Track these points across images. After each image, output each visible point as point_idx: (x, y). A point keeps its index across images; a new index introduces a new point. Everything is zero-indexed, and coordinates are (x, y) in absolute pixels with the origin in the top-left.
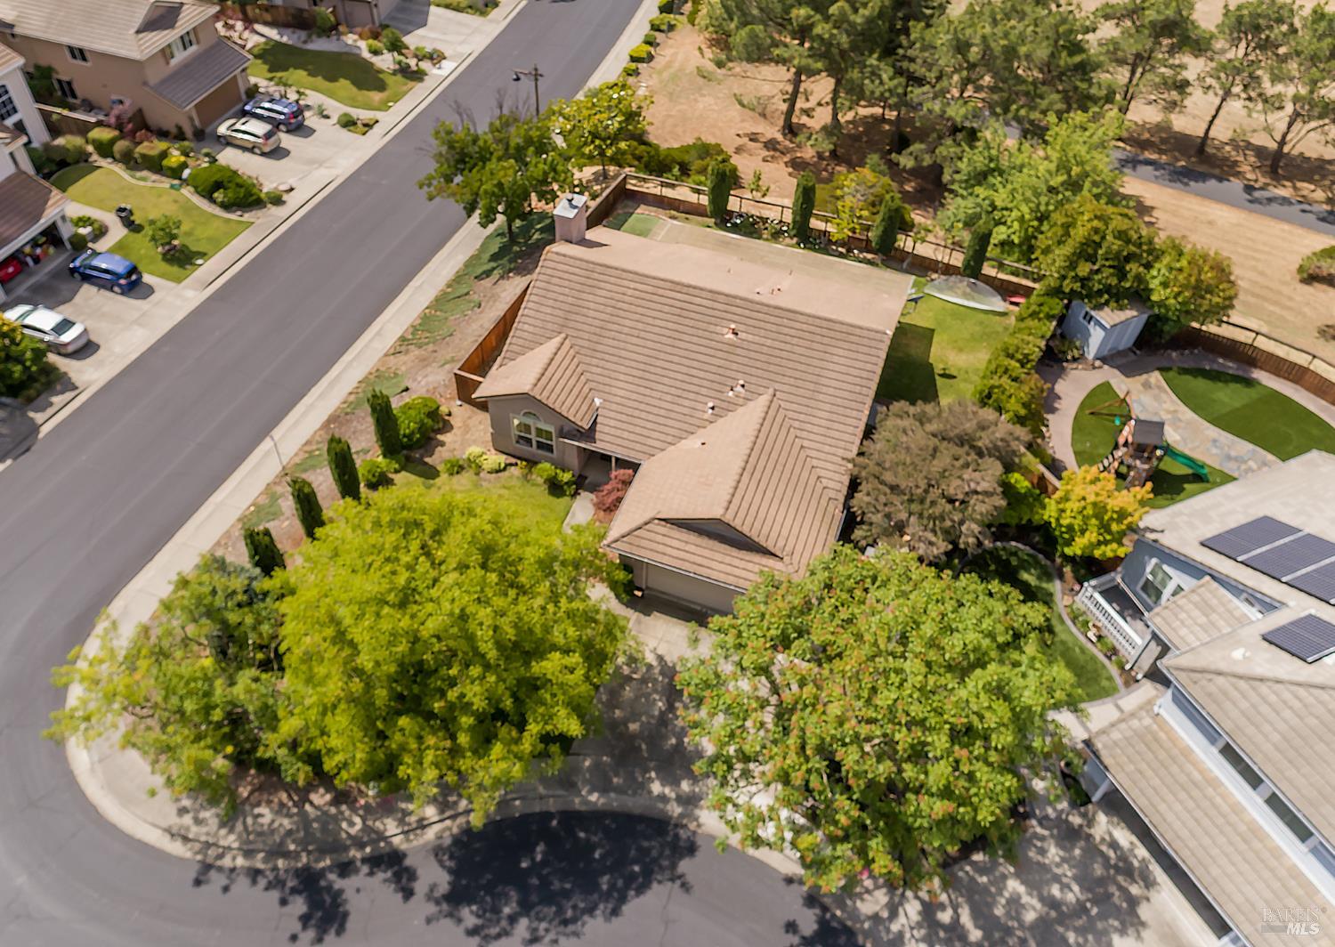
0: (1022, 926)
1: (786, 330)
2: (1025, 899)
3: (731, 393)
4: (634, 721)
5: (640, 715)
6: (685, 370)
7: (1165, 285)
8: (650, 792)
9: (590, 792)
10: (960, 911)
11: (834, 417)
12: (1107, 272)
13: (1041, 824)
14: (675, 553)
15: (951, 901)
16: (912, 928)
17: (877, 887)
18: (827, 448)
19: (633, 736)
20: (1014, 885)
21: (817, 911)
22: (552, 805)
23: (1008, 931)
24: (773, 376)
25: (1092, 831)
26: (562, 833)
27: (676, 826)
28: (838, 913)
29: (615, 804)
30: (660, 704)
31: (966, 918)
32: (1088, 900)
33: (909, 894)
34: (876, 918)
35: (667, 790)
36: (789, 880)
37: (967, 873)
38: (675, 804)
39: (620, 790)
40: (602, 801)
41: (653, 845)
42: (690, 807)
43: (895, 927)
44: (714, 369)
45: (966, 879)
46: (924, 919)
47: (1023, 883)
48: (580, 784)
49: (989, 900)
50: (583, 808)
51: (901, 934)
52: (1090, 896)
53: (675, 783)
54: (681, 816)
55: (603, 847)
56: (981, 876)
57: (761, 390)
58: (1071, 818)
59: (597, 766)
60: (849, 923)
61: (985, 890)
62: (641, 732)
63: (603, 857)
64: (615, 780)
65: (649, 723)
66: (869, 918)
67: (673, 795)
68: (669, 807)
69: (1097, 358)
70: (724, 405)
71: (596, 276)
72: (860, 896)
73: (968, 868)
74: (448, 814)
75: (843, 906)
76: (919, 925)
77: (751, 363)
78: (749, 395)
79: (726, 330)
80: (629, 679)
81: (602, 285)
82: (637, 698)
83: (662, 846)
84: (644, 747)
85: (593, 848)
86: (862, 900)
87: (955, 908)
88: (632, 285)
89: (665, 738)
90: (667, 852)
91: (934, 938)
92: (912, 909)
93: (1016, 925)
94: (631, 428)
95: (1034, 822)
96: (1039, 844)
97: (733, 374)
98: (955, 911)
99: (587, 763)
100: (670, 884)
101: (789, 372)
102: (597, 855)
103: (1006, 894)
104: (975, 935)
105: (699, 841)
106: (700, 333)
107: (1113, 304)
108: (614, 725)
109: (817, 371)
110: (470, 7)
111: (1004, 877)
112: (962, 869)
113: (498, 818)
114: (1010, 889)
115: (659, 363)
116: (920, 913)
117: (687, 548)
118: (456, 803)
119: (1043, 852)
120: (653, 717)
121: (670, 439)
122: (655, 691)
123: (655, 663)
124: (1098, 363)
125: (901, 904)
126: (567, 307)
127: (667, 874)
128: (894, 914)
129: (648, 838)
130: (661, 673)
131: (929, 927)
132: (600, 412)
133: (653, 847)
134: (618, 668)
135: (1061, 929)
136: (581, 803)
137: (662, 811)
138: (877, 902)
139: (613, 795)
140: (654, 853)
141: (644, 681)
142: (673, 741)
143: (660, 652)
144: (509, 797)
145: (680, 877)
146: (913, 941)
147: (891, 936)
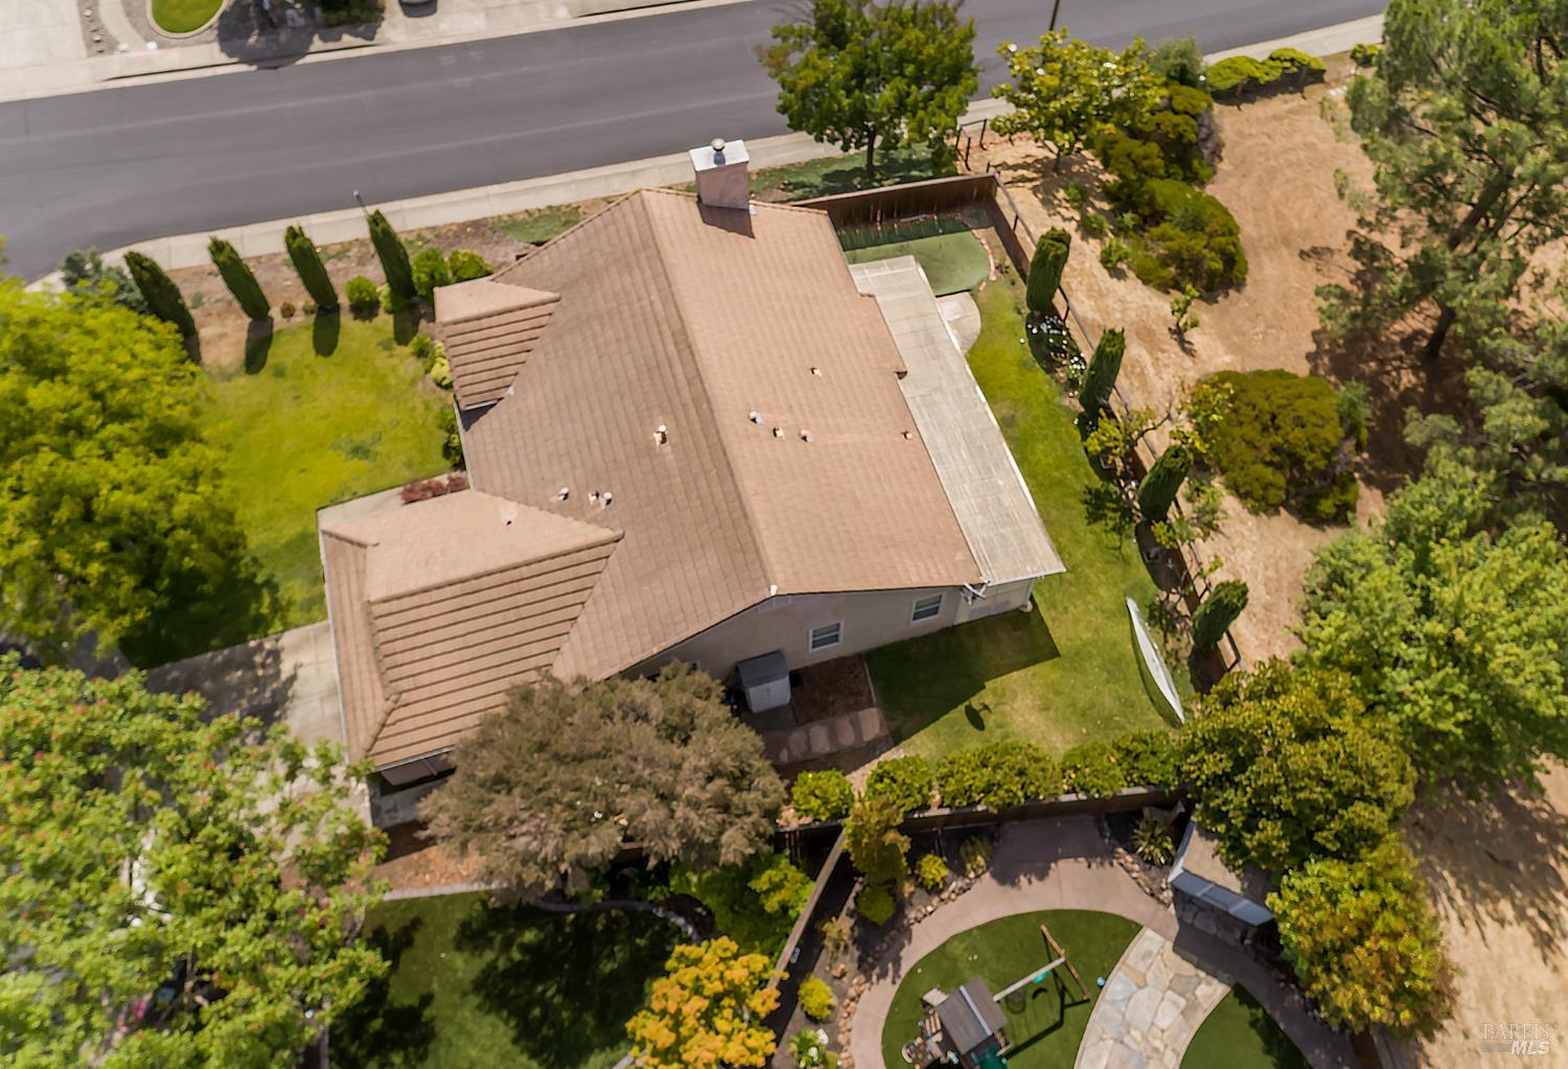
3: (593, 498)
11: (629, 623)
24: (638, 520)
44: (609, 458)
57: (615, 522)
69: (1174, 887)
70: (576, 505)
77: (641, 485)
78: (602, 517)
80: (251, 666)
81: (636, 271)
88: (654, 295)
94: (500, 446)
97: (616, 480)
101: (654, 531)
115: (583, 403)
121: (509, 489)
126: (590, 268)
130: (276, 691)
132: (500, 403)
134: (258, 649)
141: (257, 681)
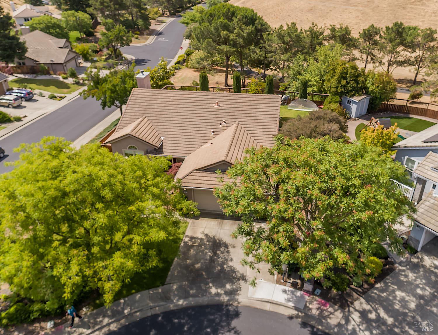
0: (410, 311)
1: (239, 101)
2: (407, 298)
3: (220, 126)
4: (198, 263)
5: (200, 260)
6: (199, 121)
7: (373, 84)
8: (210, 293)
9: (178, 300)
10: (378, 311)
11: (265, 127)
12: (352, 82)
13: (400, 265)
14: (206, 182)
15: (373, 308)
16: (359, 326)
17: (336, 311)
18: (265, 138)
19: (198, 270)
20: (399, 294)
21: (309, 329)
22: (157, 310)
23: (405, 315)
24: (236, 117)
25: (424, 263)
26: (165, 323)
27: (227, 305)
28: (320, 327)
29: (192, 303)
30: (209, 254)
31: (382, 314)
32: (435, 292)
33: (351, 309)
34: (339, 325)
35: (219, 291)
36: (291, 318)
37: (375, 293)
38: (224, 296)
39: (194, 296)
40: (185, 303)
41: (217, 317)
42: (233, 296)
43: (350, 327)
44: (212, 118)
45: (376, 296)
46: (363, 320)
47: (402, 291)
48: (172, 297)
49: (391, 303)
50: (175, 308)
51: (354, 330)
52: (434, 290)
53: (223, 286)
54: (229, 300)
55: (189, 324)
56: (383, 293)
57: (233, 123)
58: (412, 260)
59: (180, 288)
60: (327, 331)
61: (387, 299)
62: (202, 267)
63: (189, 329)
64: (191, 292)
65: (205, 262)
66: (336, 326)
67: (223, 292)
68: (221, 298)
69: (356, 117)
70: (219, 130)
71: (156, 94)
72: (328, 316)
73: (375, 291)
74: (97, 327)
75: (321, 323)
76: (362, 323)
77: (227, 114)
78: (228, 125)
79: (214, 105)
80: (192, 246)
81: (159, 97)
82: (197, 253)
83: (221, 316)
84: (204, 273)
85: (183, 325)
86: (330, 318)
87: (376, 310)
88: (172, 95)
89: (214, 267)
90: (224, 318)
91: (371, 327)
92: (356, 316)
93: (407, 311)
94: (179, 145)
95: (397, 265)
96: (403, 273)
97: (220, 119)
98: (376, 312)
99: (175, 287)
100: (228, 333)
101: (244, 115)
102: (185, 329)
103: (398, 299)
104: (390, 321)
105: (240, 310)
106: (204, 107)
107: (357, 95)
108: (187, 267)
109: (255, 113)
110: (104, 67)
111: (394, 291)
112: (373, 293)
113: (127, 324)
114: (398, 296)
115: (188, 120)
116: (360, 317)
117: (211, 179)
118: (101, 321)
119: (406, 276)
120: (206, 260)
121: (197, 146)
122: (206, 249)
123: (204, 237)
124: (357, 118)
125: (349, 315)
126: (145, 107)
127: (226, 329)
128: (347, 321)
129: (213, 314)
130: (207, 241)
131: (367, 323)
132: (164, 141)
133: (217, 318)
134: (185, 243)
135: (429, 308)
136: (174, 306)
137: (218, 300)
138: (337, 318)
139: (191, 299)
140: (217, 320)
141: (200, 246)
142: (219, 268)
143: (206, 233)
144: (132, 311)
145: (233, 329)
146: (361, 332)
147: (349, 332)
